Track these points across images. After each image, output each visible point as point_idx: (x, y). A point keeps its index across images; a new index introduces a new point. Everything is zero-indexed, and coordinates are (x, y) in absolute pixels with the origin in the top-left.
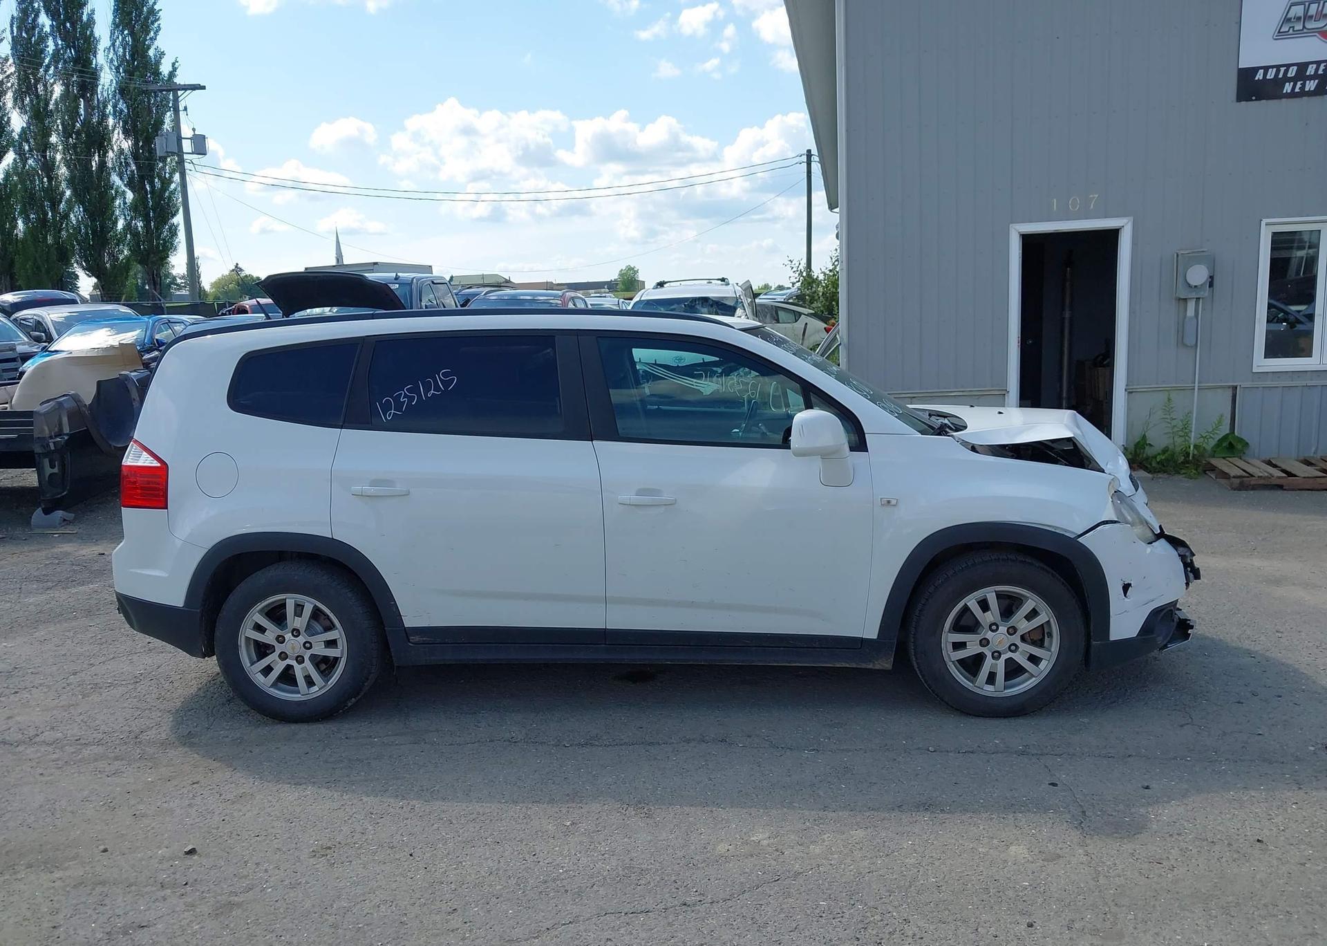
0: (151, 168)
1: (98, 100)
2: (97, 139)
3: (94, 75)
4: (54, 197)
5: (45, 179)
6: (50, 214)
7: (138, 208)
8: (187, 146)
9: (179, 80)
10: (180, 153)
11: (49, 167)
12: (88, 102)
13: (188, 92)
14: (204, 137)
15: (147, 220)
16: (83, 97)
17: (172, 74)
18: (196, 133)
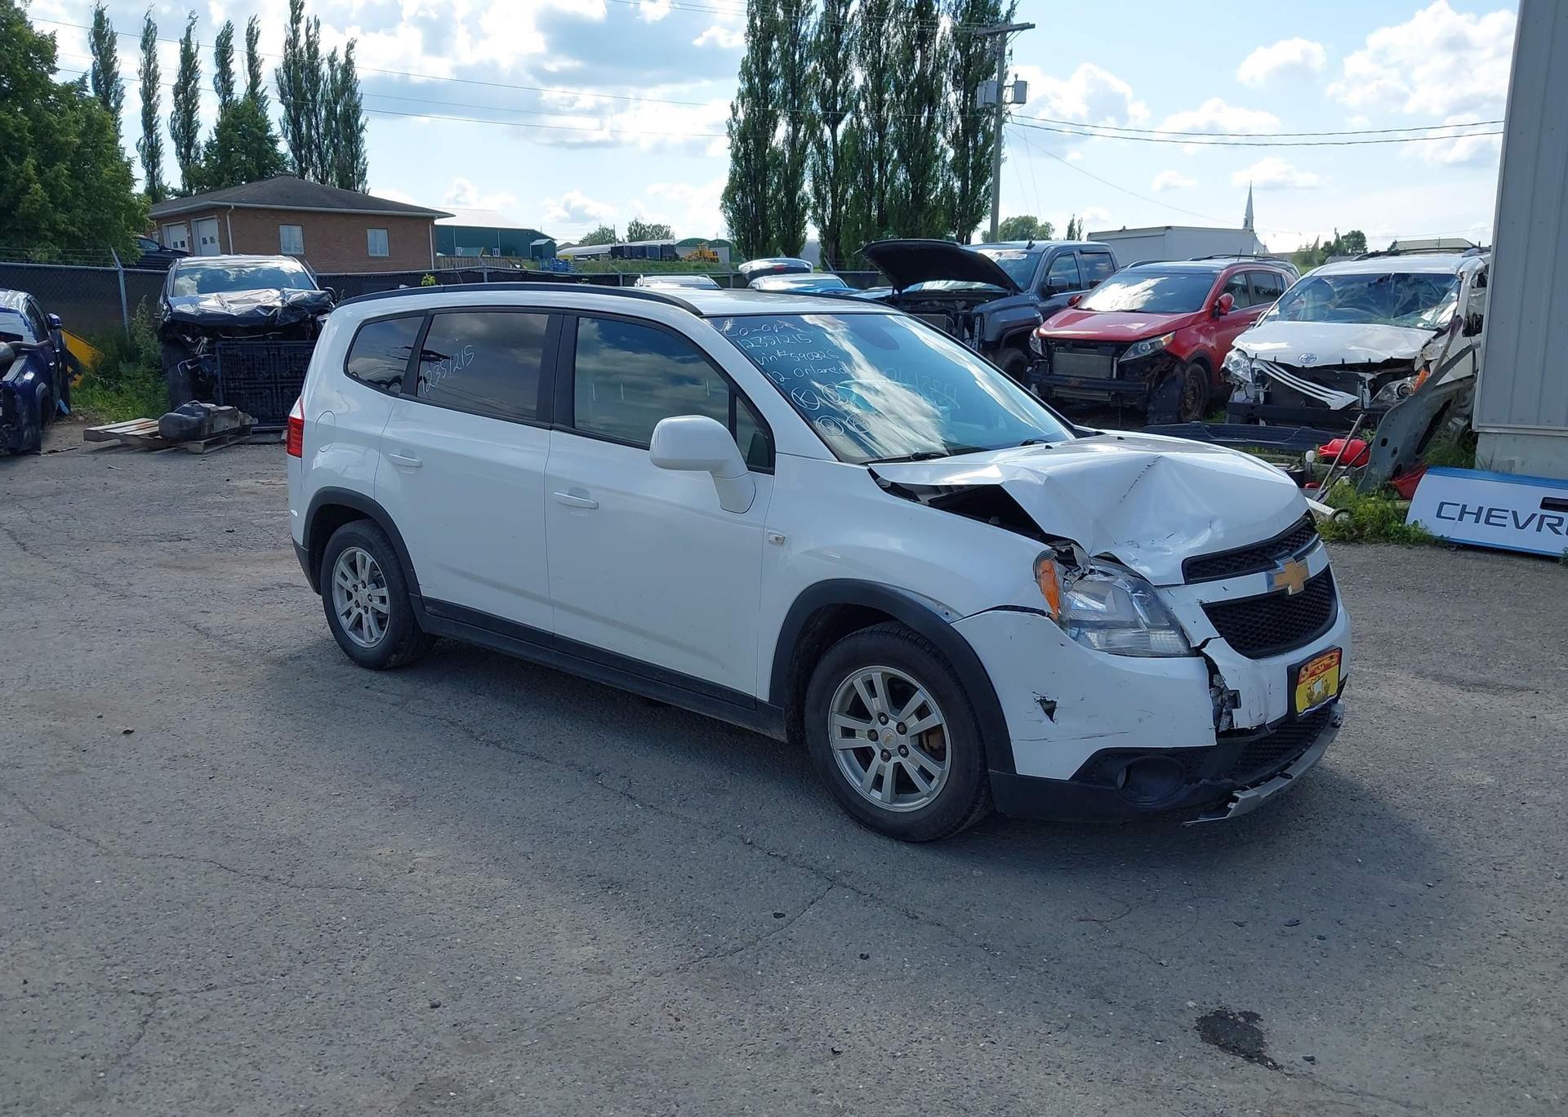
0: (977, 121)
1: (935, 50)
2: (927, 94)
3: (935, 25)
4: (880, 156)
5: (877, 139)
6: (877, 176)
7: (958, 166)
8: (1008, 94)
9: (1016, 20)
10: (1000, 101)
11: (880, 126)
12: (923, 53)
13: (1017, 32)
14: (1025, 83)
15: (964, 179)
16: (921, 47)
17: (1010, 13)
18: (1019, 79)
